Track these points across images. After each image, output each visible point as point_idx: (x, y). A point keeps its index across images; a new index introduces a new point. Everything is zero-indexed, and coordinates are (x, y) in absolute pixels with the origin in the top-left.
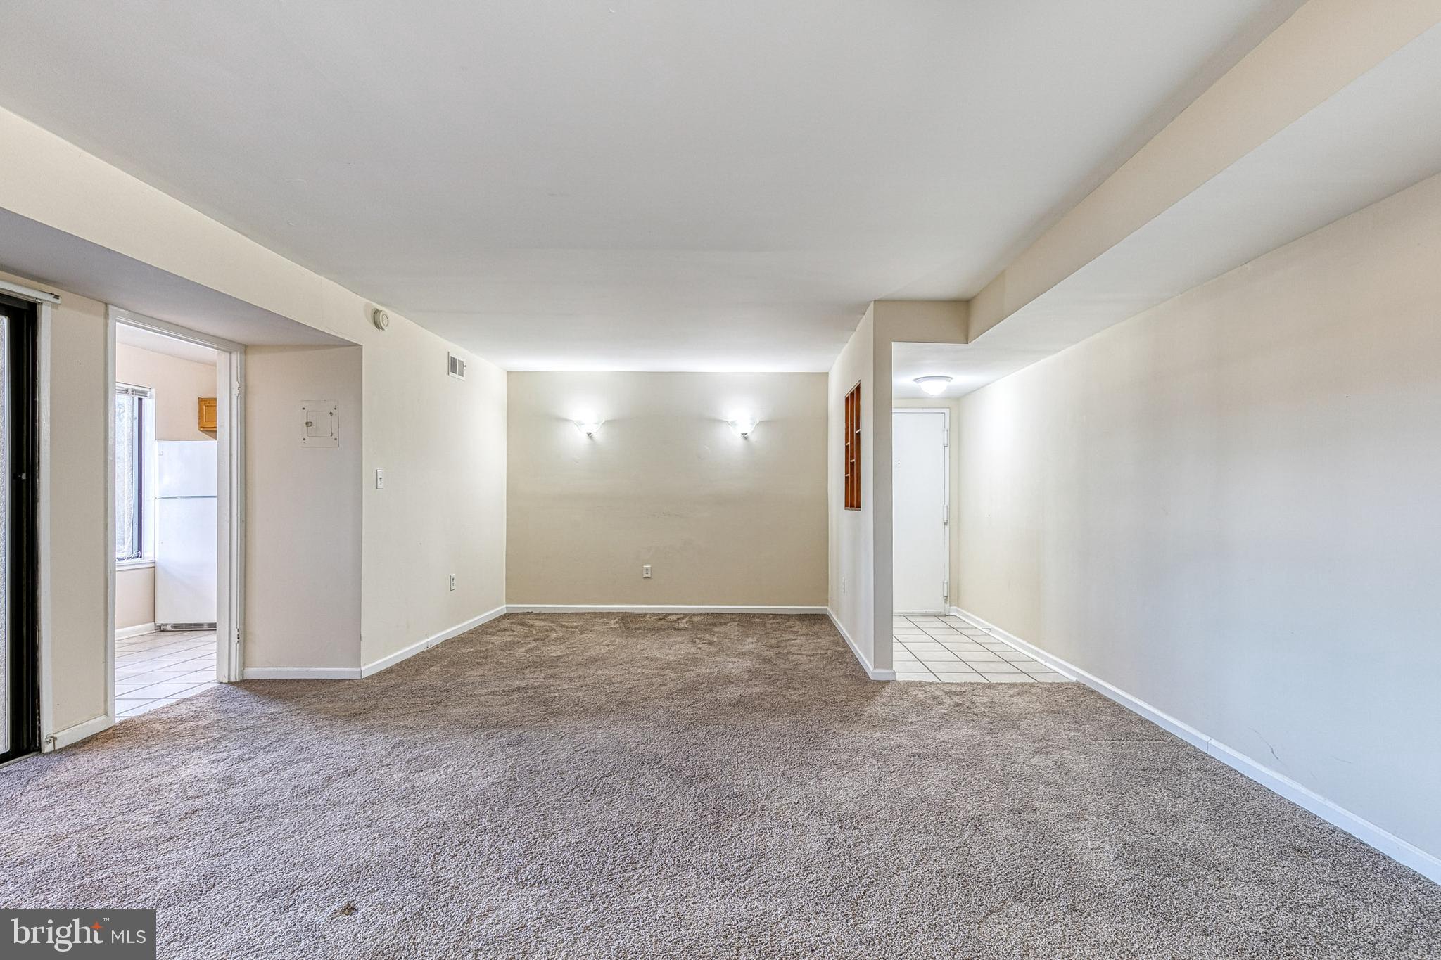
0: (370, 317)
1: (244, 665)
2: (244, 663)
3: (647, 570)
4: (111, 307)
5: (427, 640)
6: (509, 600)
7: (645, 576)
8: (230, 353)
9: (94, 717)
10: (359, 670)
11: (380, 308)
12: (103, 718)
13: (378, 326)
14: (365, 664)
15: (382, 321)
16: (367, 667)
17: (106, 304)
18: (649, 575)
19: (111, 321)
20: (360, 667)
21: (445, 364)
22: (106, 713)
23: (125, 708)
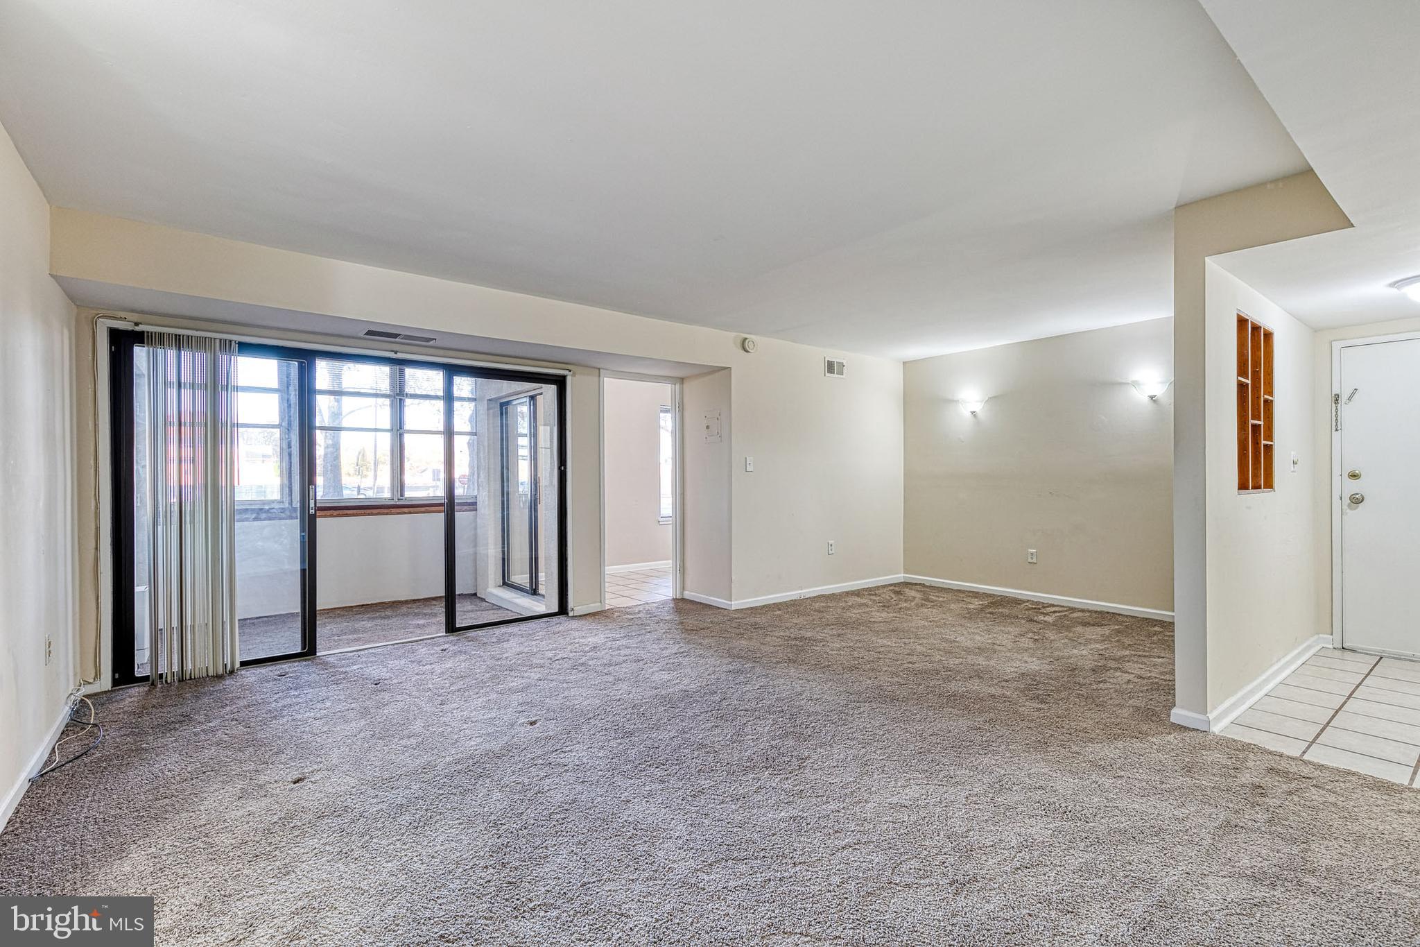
0: (739, 344)
1: (683, 588)
2: (684, 587)
3: (1032, 554)
4: (601, 370)
5: (800, 592)
6: (906, 571)
7: (1030, 560)
8: (675, 385)
9: (595, 602)
10: (730, 603)
11: (746, 336)
12: (599, 604)
13: (747, 351)
14: (736, 600)
15: (748, 345)
16: (736, 602)
17: (599, 369)
18: (1034, 561)
19: (601, 379)
20: (731, 601)
21: (822, 367)
22: (601, 602)
23: (611, 602)
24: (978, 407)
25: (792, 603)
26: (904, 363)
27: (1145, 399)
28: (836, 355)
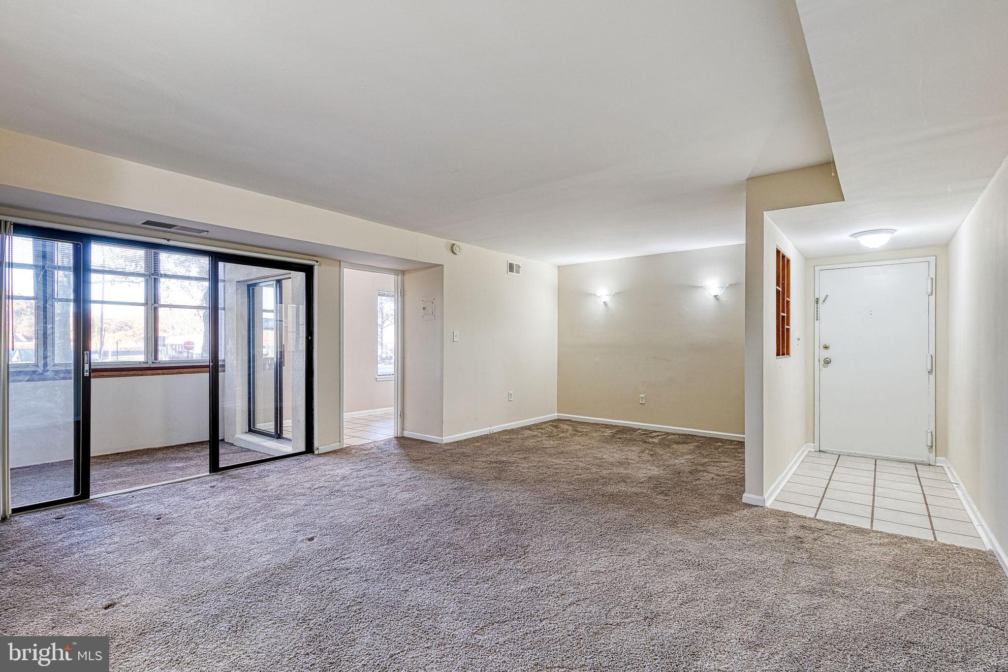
0: (449, 249)
1: (403, 429)
2: (403, 428)
3: (642, 398)
4: (341, 262)
5: (490, 428)
6: (559, 412)
7: (641, 402)
8: (398, 276)
9: (335, 442)
10: (441, 438)
11: (454, 242)
12: (339, 443)
13: (455, 254)
14: (446, 436)
15: (456, 250)
16: (446, 438)
17: (340, 261)
18: (643, 402)
19: (341, 269)
20: (442, 437)
21: (506, 268)
22: (340, 442)
23: (347, 442)
24: (606, 299)
25: (485, 436)
26: (558, 266)
27: (712, 298)
28: (515, 260)
